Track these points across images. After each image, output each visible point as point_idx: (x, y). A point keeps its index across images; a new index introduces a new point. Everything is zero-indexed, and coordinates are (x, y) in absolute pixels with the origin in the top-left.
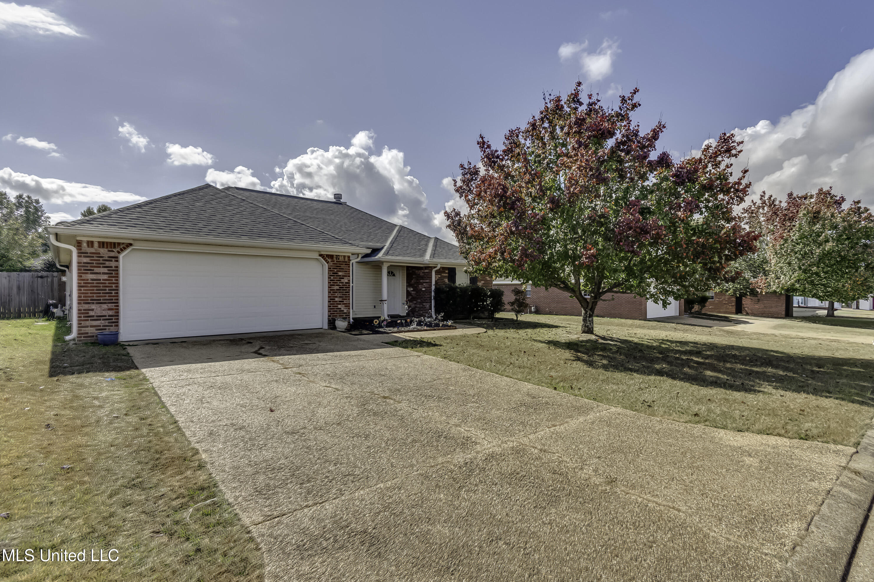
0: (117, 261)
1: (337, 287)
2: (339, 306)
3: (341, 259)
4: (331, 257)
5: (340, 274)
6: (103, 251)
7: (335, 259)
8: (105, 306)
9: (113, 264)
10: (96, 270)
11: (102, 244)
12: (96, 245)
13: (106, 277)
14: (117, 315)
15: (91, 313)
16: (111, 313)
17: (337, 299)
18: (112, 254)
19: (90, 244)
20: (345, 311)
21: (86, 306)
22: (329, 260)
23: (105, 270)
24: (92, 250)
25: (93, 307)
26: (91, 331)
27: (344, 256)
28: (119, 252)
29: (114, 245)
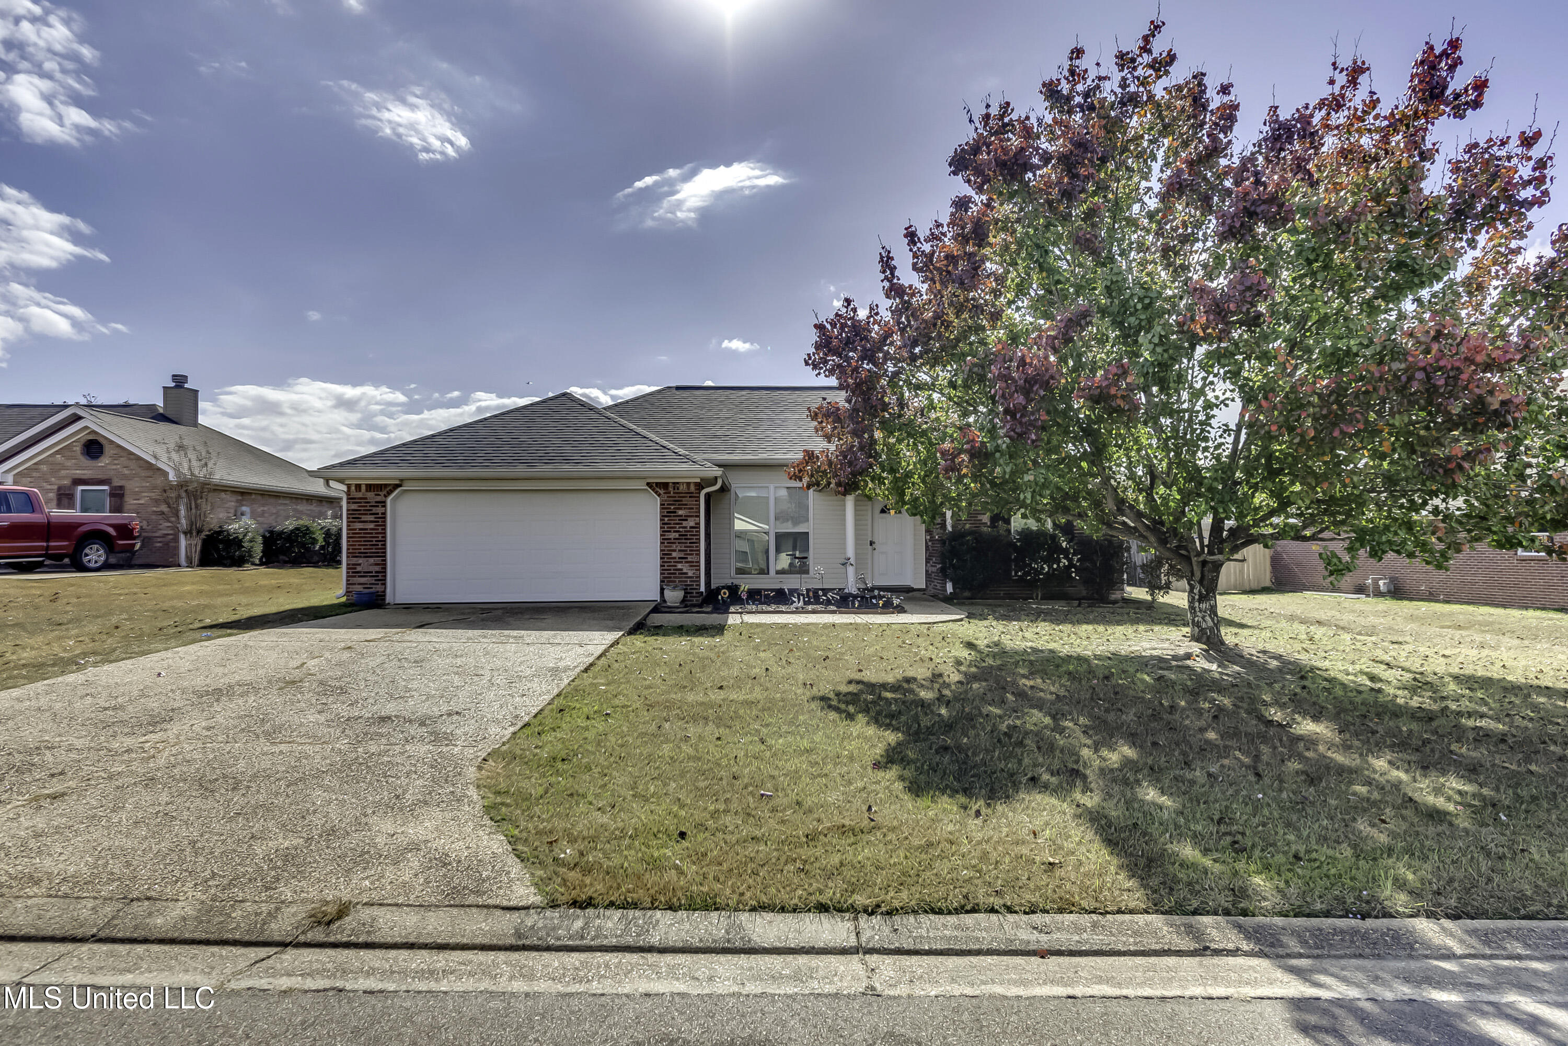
0: (384, 506)
1: (676, 535)
2: (679, 566)
3: (683, 488)
4: (665, 486)
5: (680, 512)
6: (370, 495)
7: (671, 489)
8: (372, 560)
9: (380, 510)
10: (364, 518)
11: (370, 487)
12: (363, 488)
13: (372, 526)
14: (384, 571)
15: (359, 569)
16: (377, 568)
17: (674, 554)
18: (379, 499)
19: (358, 487)
20: (690, 574)
21: (354, 561)
22: (662, 492)
23: (372, 518)
24: (360, 495)
25: (360, 561)
26: (359, 588)
27: (688, 484)
28: (385, 496)
29: (380, 487)
